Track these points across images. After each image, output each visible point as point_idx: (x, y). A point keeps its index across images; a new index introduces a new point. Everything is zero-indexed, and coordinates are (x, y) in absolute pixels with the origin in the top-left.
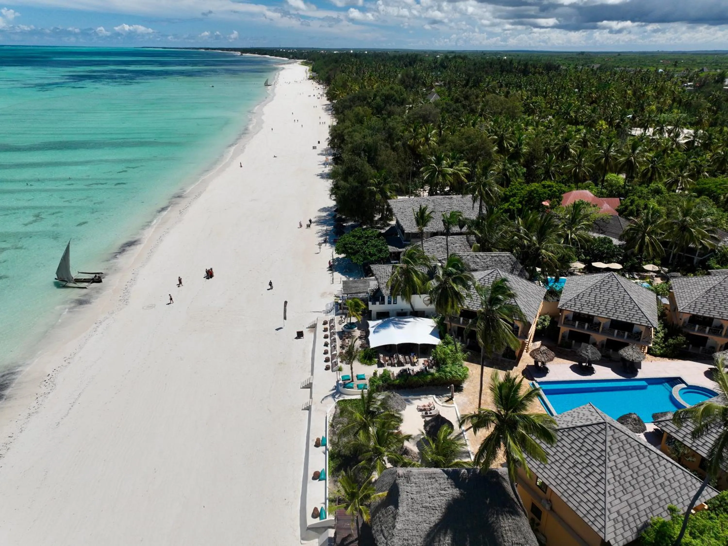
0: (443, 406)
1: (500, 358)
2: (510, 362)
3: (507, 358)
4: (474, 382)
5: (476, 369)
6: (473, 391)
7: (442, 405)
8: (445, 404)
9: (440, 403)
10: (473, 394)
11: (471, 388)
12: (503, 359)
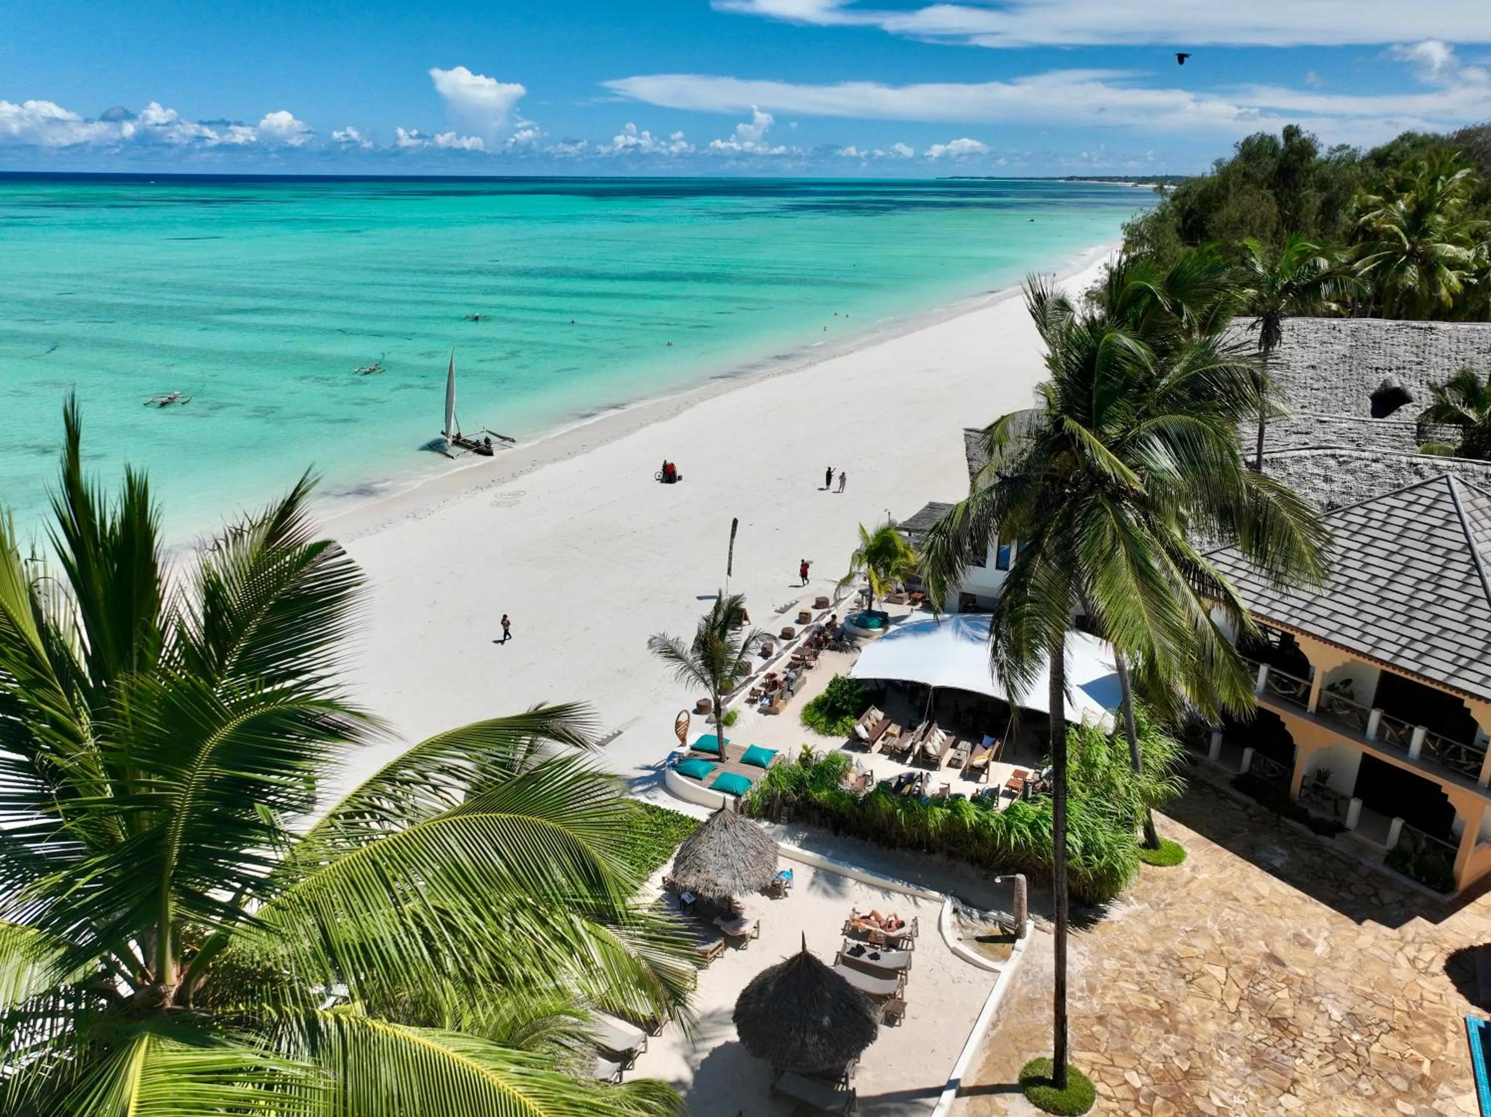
0: (955, 952)
1: (1373, 862)
2: (1413, 894)
3: (1406, 873)
4: (1171, 912)
5: (1223, 867)
6: (1144, 946)
7: (953, 943)
8: (968, 950)
9: (952, 935)
10: (1133, 955)
11: (1141, 930)
12: (1387, 871)
